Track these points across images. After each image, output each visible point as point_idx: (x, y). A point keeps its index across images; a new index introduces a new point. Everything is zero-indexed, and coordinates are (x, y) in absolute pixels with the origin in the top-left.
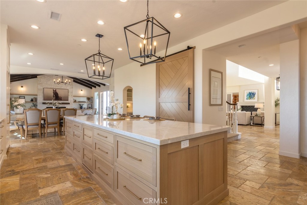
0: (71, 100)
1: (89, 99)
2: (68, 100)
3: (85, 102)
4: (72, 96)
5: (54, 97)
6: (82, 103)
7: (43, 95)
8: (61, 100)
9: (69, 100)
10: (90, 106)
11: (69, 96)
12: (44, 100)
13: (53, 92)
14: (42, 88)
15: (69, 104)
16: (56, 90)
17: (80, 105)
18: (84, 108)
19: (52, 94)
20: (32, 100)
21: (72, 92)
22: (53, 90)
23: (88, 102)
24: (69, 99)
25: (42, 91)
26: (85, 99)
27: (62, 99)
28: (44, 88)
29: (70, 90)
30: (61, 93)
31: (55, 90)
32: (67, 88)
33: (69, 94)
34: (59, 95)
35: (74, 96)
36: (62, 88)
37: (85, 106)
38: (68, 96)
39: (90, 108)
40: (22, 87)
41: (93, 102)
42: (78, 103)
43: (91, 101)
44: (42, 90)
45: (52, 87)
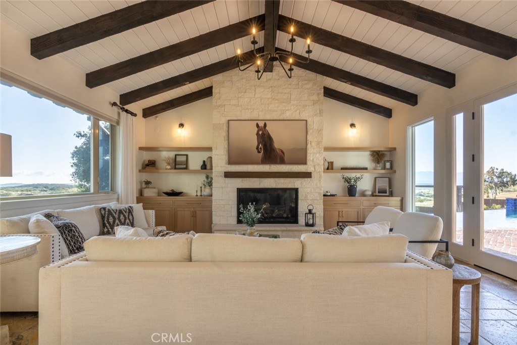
0: (315, 160)
1: (378, 156)
2: (304, 162)
3: (366, 169)
4: (318, 143)
5: (259, 152)
6: (352, 175)
7: (226, 146)
8: (282, 162)
9: (308, 162)
10: (383, 184)
11: (309, 146)
12: (231, 162)
13: (257, 134)
14: (223, 121)
15: (308, 175)
16: (265, 125)
17: (347, 180)
18: (363, 194)
19: (253, 141)
20: (204, 167)
21: (320, 131)
22: (258, 125)
23: (375, 169)
24: (310, 157)
25: (224, 134)
26: (363, 159)
27: (286, 158)
28: (229, 120)
29: (314, 123)
30: (281, 138)
31: (261, 124)
32: (304, 116)
33: (309, 138)
34: (277, 145)
35: (327, 149)
36: (287, 115)
37: (365, 184)
38: (307, 145)
39: (382, 192)
40: (181, 125)
41: (396, 167)
42: (339, 175)
43: (388, 165)
44: (225, 128)
45: (255, 115)
